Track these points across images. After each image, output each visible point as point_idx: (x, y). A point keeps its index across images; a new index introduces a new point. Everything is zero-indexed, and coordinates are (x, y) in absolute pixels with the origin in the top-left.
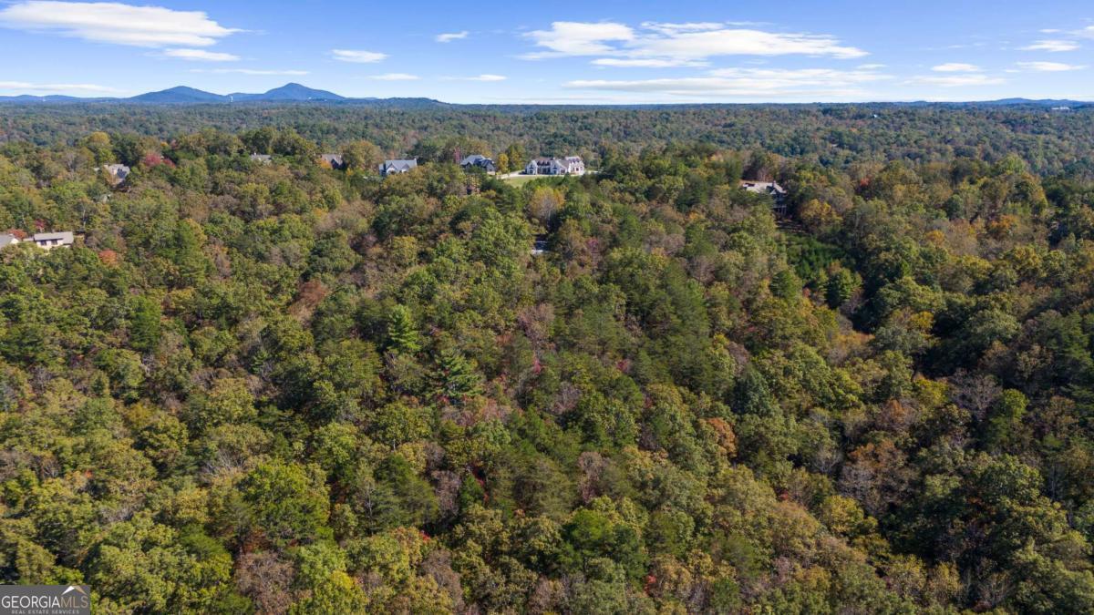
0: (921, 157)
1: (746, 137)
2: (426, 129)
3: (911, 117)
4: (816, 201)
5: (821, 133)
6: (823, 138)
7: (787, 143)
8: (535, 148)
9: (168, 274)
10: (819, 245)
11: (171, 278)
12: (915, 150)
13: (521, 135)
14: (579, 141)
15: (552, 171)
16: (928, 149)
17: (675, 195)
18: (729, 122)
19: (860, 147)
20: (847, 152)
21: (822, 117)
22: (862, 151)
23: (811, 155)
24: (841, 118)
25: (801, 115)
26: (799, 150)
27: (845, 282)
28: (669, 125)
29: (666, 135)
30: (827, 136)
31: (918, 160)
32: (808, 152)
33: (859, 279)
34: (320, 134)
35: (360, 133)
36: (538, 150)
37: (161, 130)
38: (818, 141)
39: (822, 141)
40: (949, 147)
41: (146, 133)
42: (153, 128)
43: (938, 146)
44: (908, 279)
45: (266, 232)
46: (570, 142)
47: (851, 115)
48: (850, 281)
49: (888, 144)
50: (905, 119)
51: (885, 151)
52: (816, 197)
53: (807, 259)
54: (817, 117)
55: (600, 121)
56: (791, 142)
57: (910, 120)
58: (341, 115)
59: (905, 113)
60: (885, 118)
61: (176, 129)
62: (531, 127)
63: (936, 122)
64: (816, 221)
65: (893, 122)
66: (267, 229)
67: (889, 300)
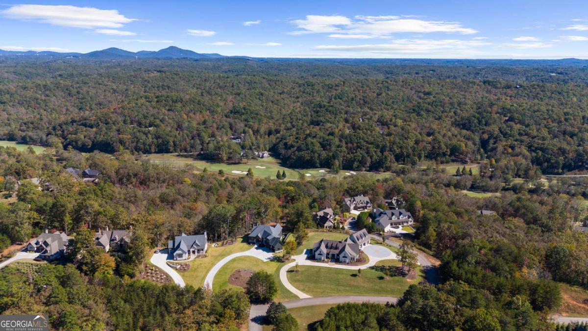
0: (576, 135)
1: (443, 107)
2: (239, 94)
6: (498, 113)
7: (474, 116)
13: (298, 98)
14: (336, 110)
15: (341, 259)
18: (426, 90)
19: (527, 122)
21: (485, 87)
22: (529, 125)
23: (493, 126)
24: (497, 88)
25: (471, 85)
26: (484, 122)
28: (389, 92)
29: (389, 103)
30: (500, 111)
31: (575, 138)
32: (490, 124)
34: (171, 103)
35: (197, 101)
36: (309, 116)
37: (78, 93)
38: (495, 116)
39: (498, 115)
41: (69, 94)
42: (74, 91)
46: (330, 112)
47: (502, 86)
49: (544, 119)
51: (546, 127)
54: (480, 86)
55: (347, 89)
56: (477, 115)
57: (542, 91)
58: (191, 78)
60: (525, 89)
61: (88, 92)
62: (303, 92)
65: (531, 92)
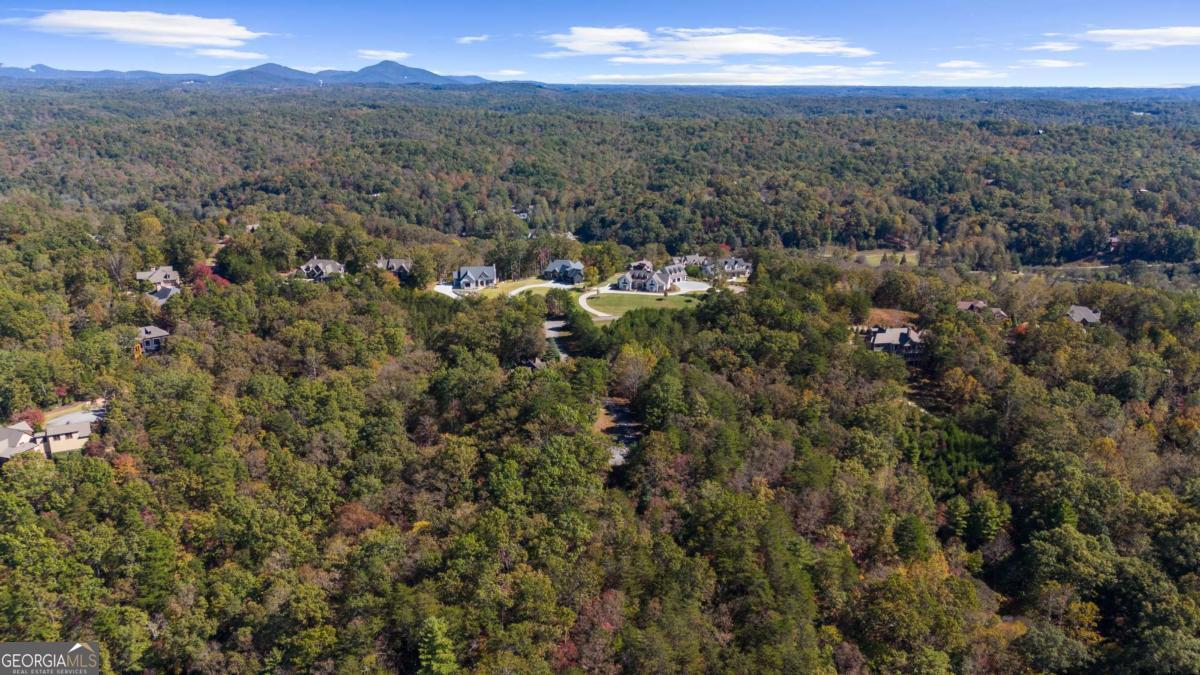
0: (1093, 204)
1: (886, 164)
2: (523, 144)
3: (1084, 135)
4: (959, 371)
5: (974, 164)
6: (977, 172)
7: (933, 178)
8: (643, 176)
9: (189, 488)
10: (960, 435)
11: (193, 493)
12: (1087, 195)
13: (629, 151)
14: (693, 168)
15: (648, 287)
16: (1102, 193)
17: (788, 356)
18: (868, 138)
19: (1020, 186)
20: (1004, 192)
21: (978, 132)
22: (1022, 191)
23: (961, 194)
24: (1000, 134)
25: (953, 129)
26: (947, 187)
27: (989, 514)
28: (797, 142)
29: (793, 158)
30: (980, 169)
31: (1089, 208)
32: (958, 190)
33: (1008, 510)
34: (406, 155)
35: (451, 153)
36: (646, 178)
37: (239, 140)
38: (970, 176)
39: (976, 175)
40: (1128, 193)
41: (224, 143)
42: (232, 138)
43: (1114, 190)
44: (1070, 529)
45: (311, 403)
46: (683, 170)
47: (1012, 130)
48: (996, 513)
49: (1054, 181)
50: (1076, 137)
51: (1050, 193)
52: (959, 363)
53: (944, 457)
54: (971, 131)
55: (720, 135)
56: (938, 176)
57: (1082, 139)
58: (434, 118)
59: (1077, 129)
60: (1052, 136)
61: (255, 140)
62: (641, 141)
63: (1113, 143)
64: (958, 398)
65: (1061, 141)
66: (312, 398)
67: (1044, 559)
